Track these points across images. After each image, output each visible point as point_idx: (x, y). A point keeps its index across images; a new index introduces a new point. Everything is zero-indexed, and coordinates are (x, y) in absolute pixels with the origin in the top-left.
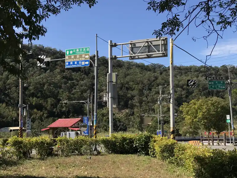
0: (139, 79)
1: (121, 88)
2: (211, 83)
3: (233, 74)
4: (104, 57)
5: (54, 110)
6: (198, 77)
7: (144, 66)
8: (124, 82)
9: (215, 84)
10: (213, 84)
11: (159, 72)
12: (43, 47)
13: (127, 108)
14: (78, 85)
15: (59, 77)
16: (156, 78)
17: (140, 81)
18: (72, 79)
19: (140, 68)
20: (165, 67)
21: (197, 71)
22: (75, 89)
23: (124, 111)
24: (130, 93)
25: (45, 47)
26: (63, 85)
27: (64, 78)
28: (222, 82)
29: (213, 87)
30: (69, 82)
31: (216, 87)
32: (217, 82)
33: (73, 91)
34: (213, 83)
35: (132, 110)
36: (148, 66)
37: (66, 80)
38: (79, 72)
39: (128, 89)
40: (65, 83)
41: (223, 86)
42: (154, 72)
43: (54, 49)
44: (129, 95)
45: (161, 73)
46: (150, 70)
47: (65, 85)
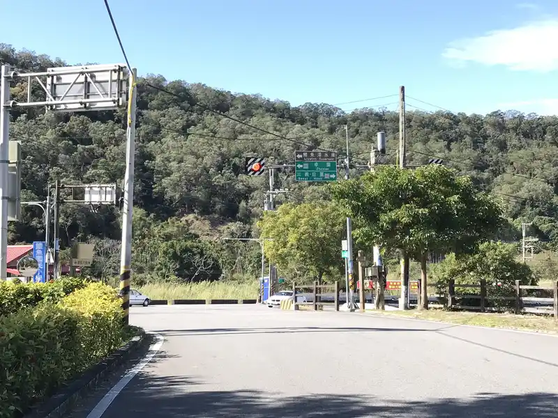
0: (270, 144)
1: (220, 168)
2: (301, 166)
3: (518, 134)
4: (179, 82)
5: (34, 223)
6: (426, 141)
7: (289, 108)
8: (230, 151)
9: (312, 167)
10: (307, 168)
11: (326, 125)
12: (13, 51)
13: (234, 219)
14: (103, 156)
15: (50, 135)
16: (317, 143)
17: (272, 150)
18: (89, 141)
19: (276, 115)
20: (343, 112)
21: (427, 125)
22: (95, 167)
23: (226, 227)
24: (242, 181)
25: (16, 52)
26: (62, 156)
27: (64, 135)
28: (329, 165)
29: (307, 174)
30: (80, 147)
31: (314, 175)
32: (316, 164)
33: (88, 172)
34: (306, 166)
35: (247, 225)
36: (297, 110)
37: (70, 142)
38: (111, 122)
39: (237, 170)
40: (69, 151)
41: (331, 174)
42: (313, 127)
43: (41, 56)
44: (240, 186)
45: (332, 130)
46: (302, 122)
47: (68, 156)
